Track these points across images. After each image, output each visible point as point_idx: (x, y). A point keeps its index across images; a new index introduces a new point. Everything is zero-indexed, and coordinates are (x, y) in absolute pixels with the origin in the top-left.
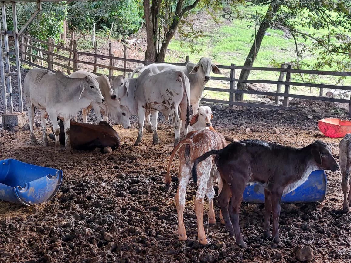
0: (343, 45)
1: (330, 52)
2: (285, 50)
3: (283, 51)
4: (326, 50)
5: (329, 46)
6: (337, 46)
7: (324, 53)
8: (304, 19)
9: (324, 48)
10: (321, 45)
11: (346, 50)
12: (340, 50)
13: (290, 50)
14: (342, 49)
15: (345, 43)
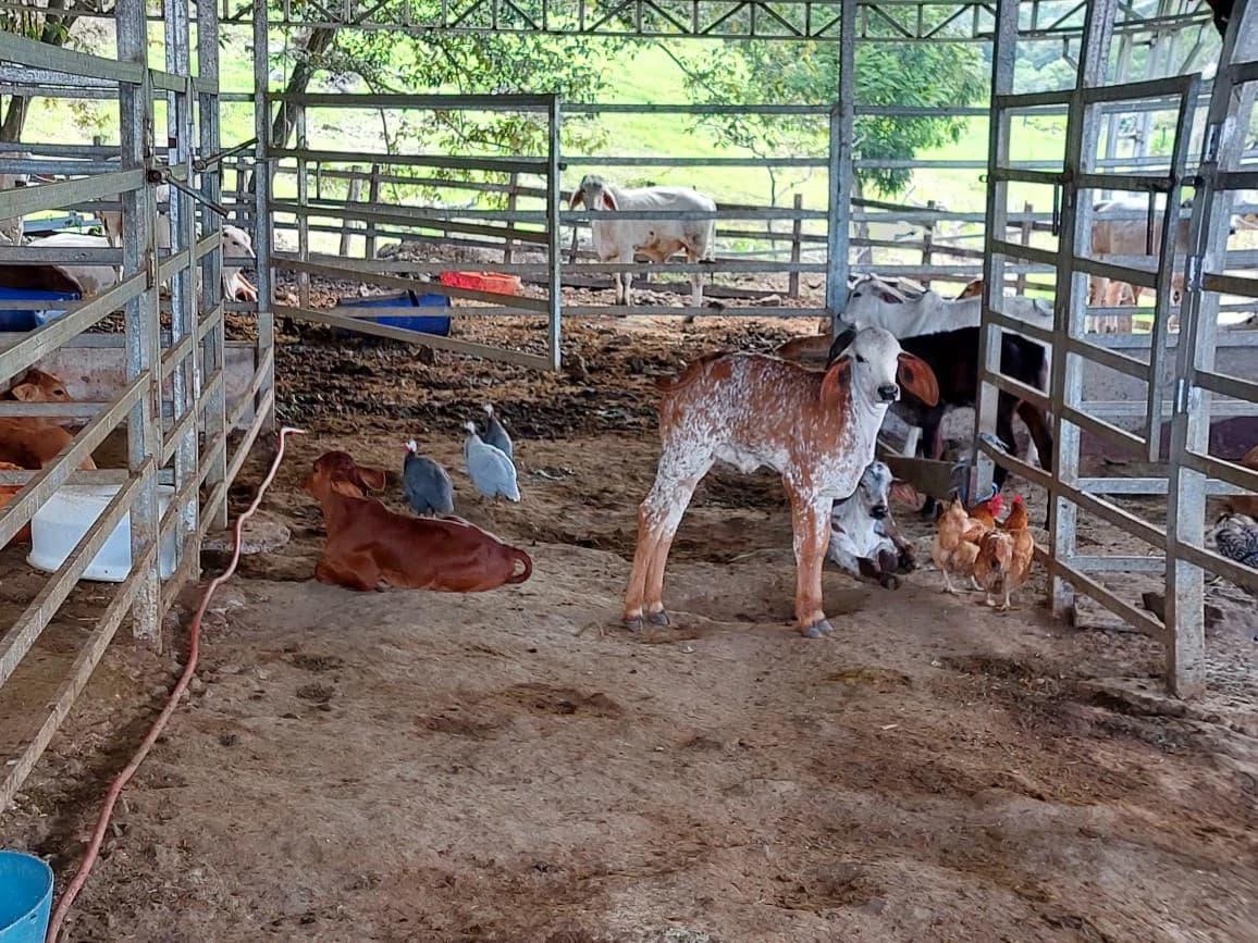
0: (496, 126)
1: (466, 140)
2: (336, 129)
3: (329, 132)
4: (456, 136)
5: (463, 126)
6: (481, 128)
7: (451, 143)
8: (406, 68)
9: (452, 132)
10: (445, 122)
11: (503, 136)
12: (490, 138)
13: (349, 131)
14: (494, 134)
15: (499, 122)
